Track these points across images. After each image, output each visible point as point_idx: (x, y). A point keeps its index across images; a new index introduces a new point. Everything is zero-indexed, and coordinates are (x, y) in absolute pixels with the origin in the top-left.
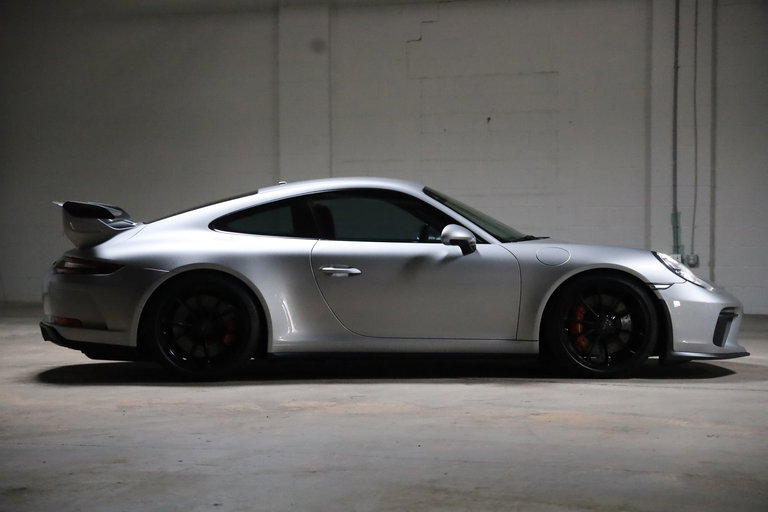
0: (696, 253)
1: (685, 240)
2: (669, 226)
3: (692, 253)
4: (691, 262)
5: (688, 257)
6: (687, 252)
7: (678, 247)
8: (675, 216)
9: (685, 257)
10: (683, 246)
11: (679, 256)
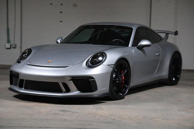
0: (15, 43)
1: (11, 38)
2: (6, 33)
3: (14, 43)
4: (14, 46)
5: (13, 45)
6: (12, 43)
7: (9, 41)
8: (8, 30)
9: (11, 45)
10: (11, 41)
11: (9, 44)
